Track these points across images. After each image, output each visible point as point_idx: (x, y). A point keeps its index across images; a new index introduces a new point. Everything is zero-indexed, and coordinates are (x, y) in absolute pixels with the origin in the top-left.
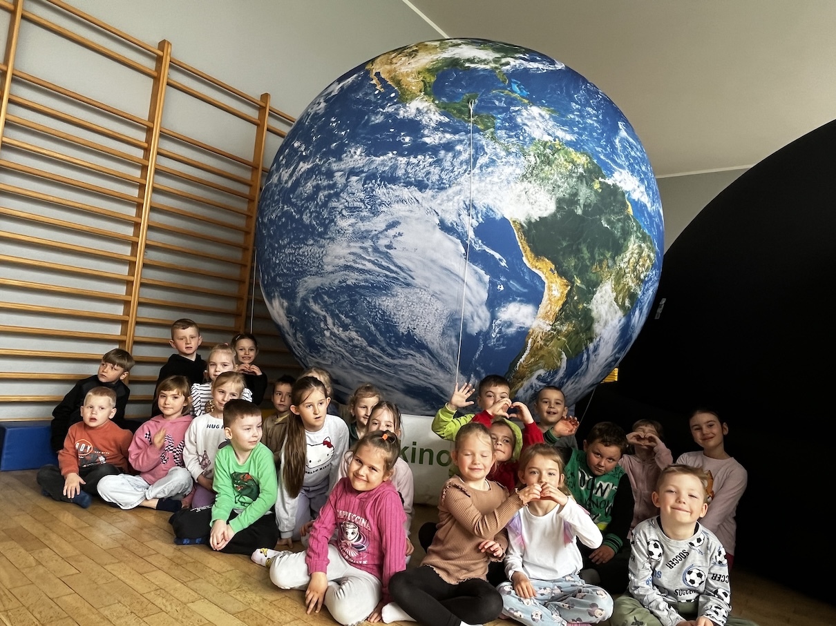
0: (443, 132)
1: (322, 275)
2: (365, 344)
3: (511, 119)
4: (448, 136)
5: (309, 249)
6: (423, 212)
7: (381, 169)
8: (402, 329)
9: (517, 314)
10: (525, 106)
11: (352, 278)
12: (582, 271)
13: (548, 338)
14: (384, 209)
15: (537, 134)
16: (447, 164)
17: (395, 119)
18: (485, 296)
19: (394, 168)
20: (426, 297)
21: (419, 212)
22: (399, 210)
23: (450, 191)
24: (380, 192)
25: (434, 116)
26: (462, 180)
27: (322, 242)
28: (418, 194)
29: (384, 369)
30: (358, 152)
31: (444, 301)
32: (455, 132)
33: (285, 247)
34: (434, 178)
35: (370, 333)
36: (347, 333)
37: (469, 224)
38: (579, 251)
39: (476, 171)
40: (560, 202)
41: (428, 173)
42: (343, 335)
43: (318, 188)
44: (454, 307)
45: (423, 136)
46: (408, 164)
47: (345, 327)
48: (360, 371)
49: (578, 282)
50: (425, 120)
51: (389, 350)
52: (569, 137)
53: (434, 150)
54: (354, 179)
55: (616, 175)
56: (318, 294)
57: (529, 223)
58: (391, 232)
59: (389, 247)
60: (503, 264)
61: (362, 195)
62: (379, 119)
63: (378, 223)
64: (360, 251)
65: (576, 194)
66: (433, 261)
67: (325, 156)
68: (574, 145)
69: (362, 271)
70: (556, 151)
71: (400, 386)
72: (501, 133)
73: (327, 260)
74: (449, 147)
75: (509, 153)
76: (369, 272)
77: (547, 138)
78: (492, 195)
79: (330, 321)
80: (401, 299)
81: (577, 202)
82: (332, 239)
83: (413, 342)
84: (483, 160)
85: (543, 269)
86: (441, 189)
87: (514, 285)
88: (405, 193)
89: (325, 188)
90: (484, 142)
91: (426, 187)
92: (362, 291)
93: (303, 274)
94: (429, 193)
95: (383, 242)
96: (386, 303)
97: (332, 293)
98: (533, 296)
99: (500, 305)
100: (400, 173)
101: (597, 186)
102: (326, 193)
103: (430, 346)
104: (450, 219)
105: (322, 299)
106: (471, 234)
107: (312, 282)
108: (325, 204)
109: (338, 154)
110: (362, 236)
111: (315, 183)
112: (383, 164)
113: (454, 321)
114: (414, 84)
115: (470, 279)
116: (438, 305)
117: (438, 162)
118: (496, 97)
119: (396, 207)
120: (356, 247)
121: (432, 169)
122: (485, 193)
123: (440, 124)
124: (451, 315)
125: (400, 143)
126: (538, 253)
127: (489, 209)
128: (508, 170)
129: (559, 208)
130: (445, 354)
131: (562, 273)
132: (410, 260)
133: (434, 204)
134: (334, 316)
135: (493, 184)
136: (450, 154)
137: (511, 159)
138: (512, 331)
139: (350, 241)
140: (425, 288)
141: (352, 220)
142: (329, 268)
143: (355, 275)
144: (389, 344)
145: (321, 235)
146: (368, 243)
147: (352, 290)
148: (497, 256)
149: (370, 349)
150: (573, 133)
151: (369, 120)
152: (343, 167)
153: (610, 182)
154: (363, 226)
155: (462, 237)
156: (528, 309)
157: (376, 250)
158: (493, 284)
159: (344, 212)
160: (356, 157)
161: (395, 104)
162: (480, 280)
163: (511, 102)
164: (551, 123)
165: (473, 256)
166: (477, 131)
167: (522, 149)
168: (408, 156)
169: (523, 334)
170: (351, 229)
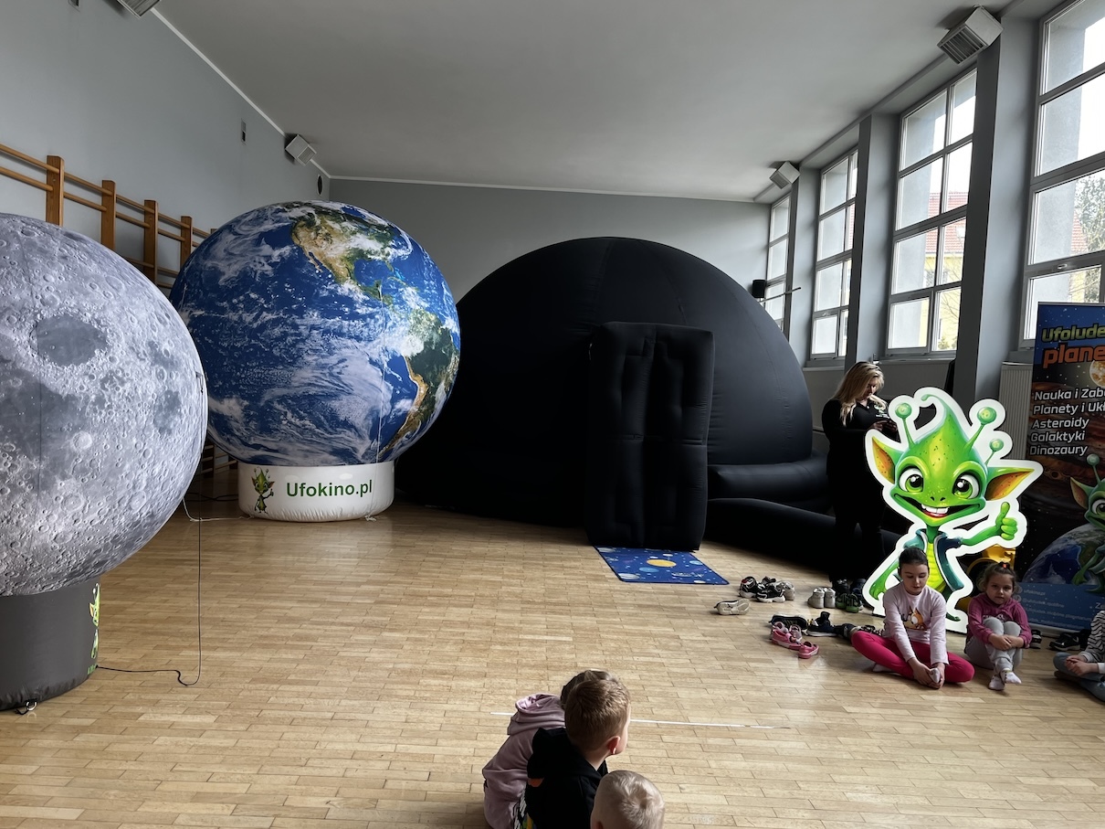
0: (368, 306)
1: (289, 388)
2: (314, 427)
3: (400, 297)
4: (370, 309)
5: (278, 371)
6: (360, 353)
7: (333, 327)
8: (342, 418)
9: (404, 405)
10: (404, 287)
11: (313, 391)
12: (434, 377)
13: (416, 414)
14: (336, 351)
15: (413, 305)
16: (372, 327)
17: (336, 295)
18: (390, 397)
19: (341, 327)
20: (359, 400)
21: (357, 354)
22: (346, 352)
23: (375, 342)
24: (333, 341)
25: (360, 296)
26: (380, 335)
27: (291, 368)
28: (357, 344)
29: (323, 441)
30: (315, 315)
31: (369, 402)
32: (374, 307)
33: (254, 367)
34: (366, 334)
35: (320, 421)
36: (302, 422)
37: (385, 359)
38: (433, 368)
39: (387, 330)
40: (425, 344)
41: (362, 332)
42: (298, 422)
43: (285, 335)
44: (373, 405)
45: (356, 308)
46: (349, 325)
47: (301, 418)
48: (304, 443)
49: (432, 385)
50: (355, 298)
51: (330, 430)
52: (427, 305)
53: (364, 317)
54: (315, 332)
55: (446, 322)
56: (282, 399)
57: (412, 357)
58: (341, 365)
59: (340, 373)
60: (400, 380)
61: (322, 343)
62: (325, 294)
63: (333, 360)
64: (320, 375)
65: (432, 338)
66: (365, 381)
67: (290, 312)
68: (428, 309)
69: (322, 387)
70: (422, 315)
71: (331, 450)
72: (397, 306)
73: (293, 379)
74: (371, 316)
75: (402, 319)
76: (325, 387)
77: (418, 307)
78: (395, 344)
79: (289, 415)
80: (344, 402)
81: (432, 343)
82: (300, 368)
83: (347, 425)
84: (390, 324)
85: (417, 380)
86: (370, 341)
87: (404, 390)
88: (349, 343)
89: (292, 335)
90: (389, 313)
91: (361, 339)
92: (319, 398)
93: (272, 386)
94: (363, 343)
95: (336, 370)
96: (335, 404)
97: (295, 398)
98: (412, 396)
99: (397, 401)
100: (345, 330)
101: (440, 331)
102: (293, 338)
103: (357, 426)
104: (375, 357)
105: (286, 402)
106: (386, 365)
107: (278, 392)
108: (293, 346)
109: (300, 313)
110: (323, 367)
111: (282, 330)
112: (333, 324)
113: (373, 412)
114: (341, 268)
115: (384, 389)
116: (366, 404)
117: (367, 325)
118: (390, 282)
119: (343, 350)
120: (317, 373)
121: (363, 329)
122: (392, 343)
123: (365, 301)
124: (372, 408)
125: (343, 312)
126: (416, 372)
127: (394, 351)
128: (402, 329)
129: (425, 347)
130: (364, 430)
131: (425, 381)
132: (351, 380)
133: (366, 350)
134: (293, 412)
135: (395, 337)
136: (373, 321)
137: (403, 322)
138: (401, 413)
139: (314, 369)
140: (359, 395)
141: (316, 357)
142: (297, 384)
143: (316, 389)
144: (331, 427)
145: (290, 364)
146: (326, 371)
147: (312, 399)
148: (398, 376)
149: (317, 430)
150: (428, 302)
151: (318, 293)
152: (306, 323)
153: (444, 327)
154: (324, 361)
155: (381, 367)
156: (409, 402)
157: (331, 375)
158: (395, 391)
159: (309, 352)
160: (314, 317)
161: (333, 283)
162: (389, 389)
163: (398, 285)
164: (418, 297)
165: (387, 377)
166: (385, 306)
167: (407, 316)
168: (349, 320)
169: (406, 414)
170: (314, 363)
